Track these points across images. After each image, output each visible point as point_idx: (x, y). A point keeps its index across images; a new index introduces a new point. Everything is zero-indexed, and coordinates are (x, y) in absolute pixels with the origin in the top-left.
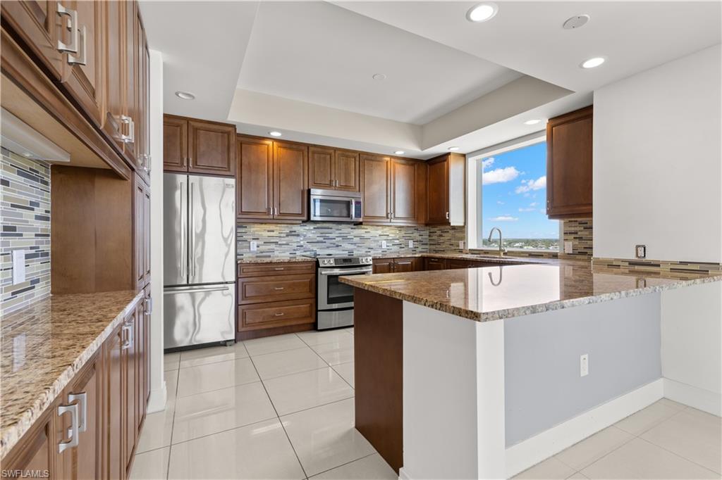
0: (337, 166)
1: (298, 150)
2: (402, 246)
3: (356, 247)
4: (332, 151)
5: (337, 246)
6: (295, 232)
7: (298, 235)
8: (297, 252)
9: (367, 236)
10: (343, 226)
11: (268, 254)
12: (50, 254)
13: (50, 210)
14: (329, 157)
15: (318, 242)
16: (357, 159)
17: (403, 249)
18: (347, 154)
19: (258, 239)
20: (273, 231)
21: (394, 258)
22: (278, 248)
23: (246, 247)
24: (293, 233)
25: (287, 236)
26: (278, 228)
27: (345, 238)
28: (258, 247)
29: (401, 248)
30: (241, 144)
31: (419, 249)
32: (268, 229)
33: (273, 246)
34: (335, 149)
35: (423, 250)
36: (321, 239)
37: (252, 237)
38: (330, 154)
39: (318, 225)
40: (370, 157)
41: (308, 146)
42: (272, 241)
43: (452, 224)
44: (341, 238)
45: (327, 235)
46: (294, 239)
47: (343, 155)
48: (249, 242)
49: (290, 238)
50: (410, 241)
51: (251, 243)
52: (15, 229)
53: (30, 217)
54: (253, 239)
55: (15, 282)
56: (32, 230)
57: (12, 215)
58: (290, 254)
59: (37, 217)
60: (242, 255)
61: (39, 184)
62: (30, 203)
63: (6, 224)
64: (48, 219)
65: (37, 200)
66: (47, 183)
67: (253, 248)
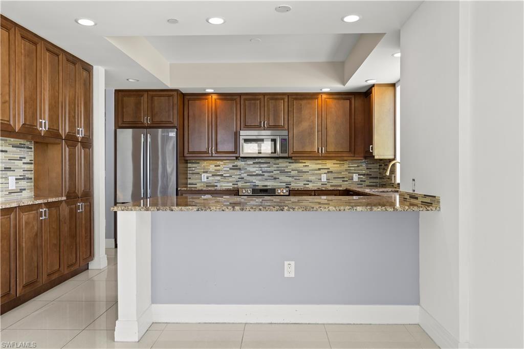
0: (266, 109)
1: (232, 100)
2: (345, 179)
3: (293, 180)
4: (262, 97)
5: (275, 179)
6: (237, 166)
7: (240, 169)
8: (239, 183)
9: (305, 169)
10: (281, 160)
11: (215, 184)
12: (33, 178)
13: (33, 159)
14: (259, 101)
15: (257, 175)
16: (286, 100)
17: (346, 183)
18: (276, 97)
19: (207, 172)
20: (219, 166)
21: (315, 190)
22: (223, 180)
23: (198, 179)
24: (235, 168)
25: (231, 169)
26: (222, 163)
27: (282, 172)
28: (207, 178)
29: (343, 181)
30: (188, 101)
31: (367, 183)
32: (215, 164)
33: (219, 178)
34: (264, 94)
35: (372, 184)
36: (261, 172)
37: (202, 170)
38: (260, 99)
39: (257, 160)
40: (299, 97)
41: (240, 95)
42: (218, 174)
43: (376, 157)
44: (278, 172)
45: (265, 169)
46: (238, 172)
47: (272, 99)
48: (201, 174)
49: (233, 171)
50: (354, 175)
51: (202, 175)
52: (10, 168)
53: (20, 163)
54: (204, 172)
55: (10, 189)
56: (21, 168)
57: (9, 163)
58: (233, 184)
59: (24, 163)
60: (196, 184)
61: (26, 149)
62: (20, 158)
63: (6, 167)
64: (32, 163)
65: (24, 156)
66: (31, 148)
67: (204, 179)
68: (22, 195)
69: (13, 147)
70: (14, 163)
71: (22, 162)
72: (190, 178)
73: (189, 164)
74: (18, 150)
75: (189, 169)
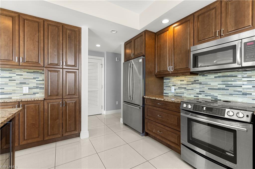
0: (223, 15)
5: (246, 94)
7: (200, 83)
8: (199, 95)
11: (180, 95)
12: (44, 88)
15: (219, 89)
19: (175, 85)
20: (183, 81)
22: (186, 92)
23: (169, 90)
24: (197, 82)
25: (192, 84)
26: (186, 79)
28: (175, 90)
32: (181, 79)
33: (183, 90)
36: (224, 86)
37: (172, 84)
42: (182, 87)
45: (229, 83)
46: (198, 86)
49: (194, 85)
51: (172, 88)
52: (26, 83)
53: (34, 81)
54: (173, 85)
55: (24, 93)
56: (35, 83)
57: (24, 80)
58: (194, 96)
59: (37, 81)
60: (168, 94)
61: (39, 74)
62: (33, 78)
63: (20, 82)
64: (44, 81)
65: (38, 77)
66: (44, 73)
67: (173, 91)
68: (35, 96)
69: (27, 73)
70: (29, 80)
71: (36, 80)
72: (165, 89)
73: (164, 80)
74: (32, 74)
75: (164, 83)
